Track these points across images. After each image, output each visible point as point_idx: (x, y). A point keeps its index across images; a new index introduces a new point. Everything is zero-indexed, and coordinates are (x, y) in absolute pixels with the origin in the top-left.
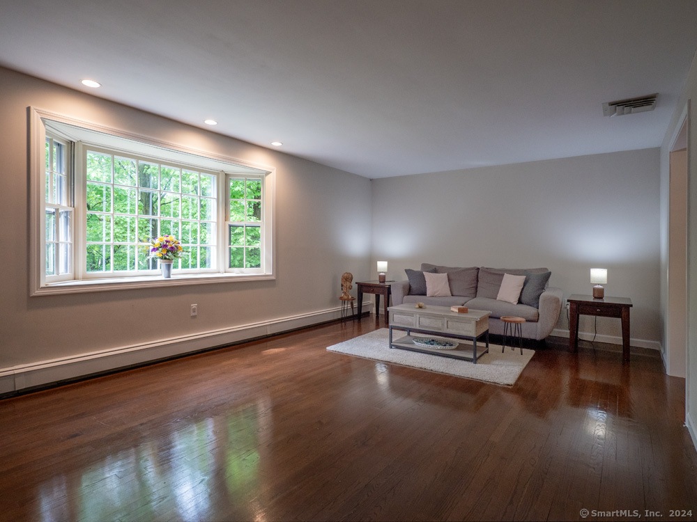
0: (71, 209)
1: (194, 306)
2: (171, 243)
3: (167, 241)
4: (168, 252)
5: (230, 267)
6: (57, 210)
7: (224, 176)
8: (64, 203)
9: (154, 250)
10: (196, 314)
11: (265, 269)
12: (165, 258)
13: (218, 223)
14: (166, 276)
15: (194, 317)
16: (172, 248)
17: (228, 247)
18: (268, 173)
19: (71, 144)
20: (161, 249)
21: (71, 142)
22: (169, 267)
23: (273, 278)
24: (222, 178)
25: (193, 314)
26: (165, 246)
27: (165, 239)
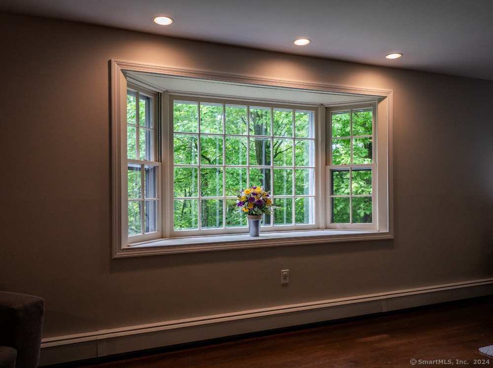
0: (158, 164)
1: (285, 271)
2: (259, 196)
3: (254, 194)
4: (254, 207)
5: (332, 221)
6: (143, 166)
7: (324, 110)
8: (152, 159)
9: (241, 204)
10: (287, 281)
11: (378, 226)
12: (252, 214)
13: (316, 169)
14: (254, 234)
15: (285, 285)
16: (259, 201)
17: (329, 197)
18: (381, 99)
19: (158, 96)
20: (246, 203)
21: (158, 93)
22: (257, 224)
23: (390, 236)
24: (321, 113)
25: (283, 281)
26: (252, 199)
27: (252, 191)
